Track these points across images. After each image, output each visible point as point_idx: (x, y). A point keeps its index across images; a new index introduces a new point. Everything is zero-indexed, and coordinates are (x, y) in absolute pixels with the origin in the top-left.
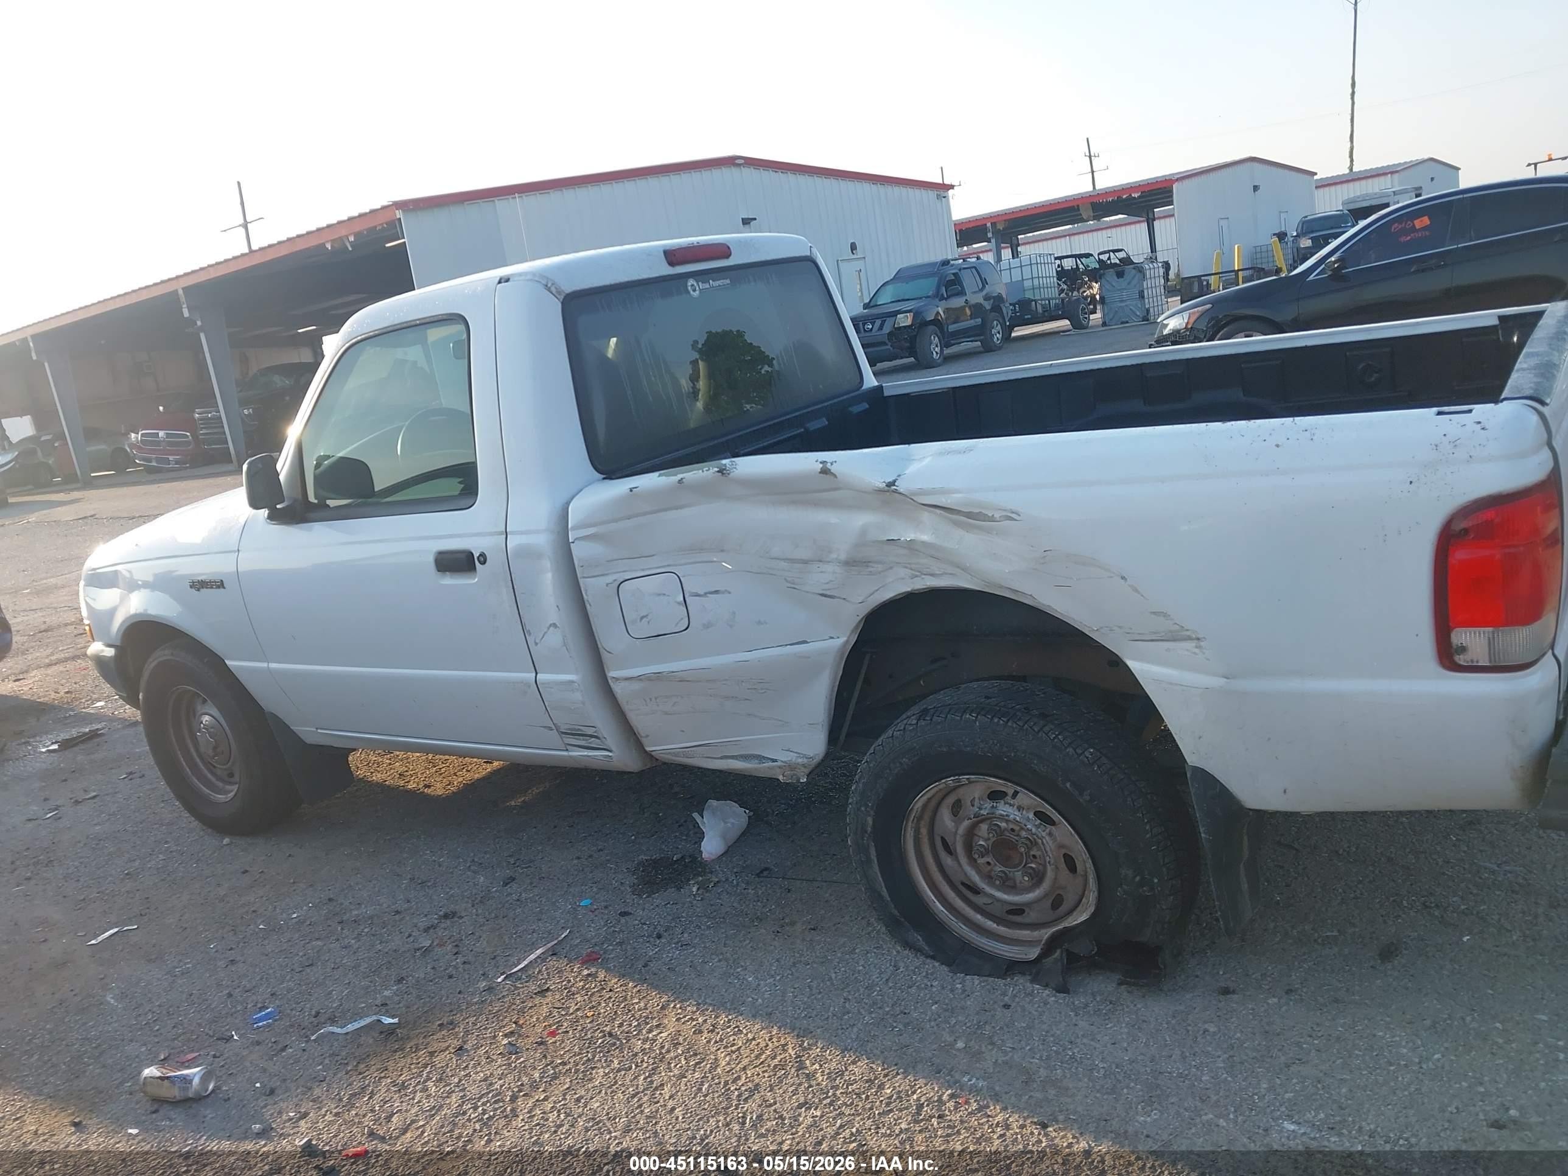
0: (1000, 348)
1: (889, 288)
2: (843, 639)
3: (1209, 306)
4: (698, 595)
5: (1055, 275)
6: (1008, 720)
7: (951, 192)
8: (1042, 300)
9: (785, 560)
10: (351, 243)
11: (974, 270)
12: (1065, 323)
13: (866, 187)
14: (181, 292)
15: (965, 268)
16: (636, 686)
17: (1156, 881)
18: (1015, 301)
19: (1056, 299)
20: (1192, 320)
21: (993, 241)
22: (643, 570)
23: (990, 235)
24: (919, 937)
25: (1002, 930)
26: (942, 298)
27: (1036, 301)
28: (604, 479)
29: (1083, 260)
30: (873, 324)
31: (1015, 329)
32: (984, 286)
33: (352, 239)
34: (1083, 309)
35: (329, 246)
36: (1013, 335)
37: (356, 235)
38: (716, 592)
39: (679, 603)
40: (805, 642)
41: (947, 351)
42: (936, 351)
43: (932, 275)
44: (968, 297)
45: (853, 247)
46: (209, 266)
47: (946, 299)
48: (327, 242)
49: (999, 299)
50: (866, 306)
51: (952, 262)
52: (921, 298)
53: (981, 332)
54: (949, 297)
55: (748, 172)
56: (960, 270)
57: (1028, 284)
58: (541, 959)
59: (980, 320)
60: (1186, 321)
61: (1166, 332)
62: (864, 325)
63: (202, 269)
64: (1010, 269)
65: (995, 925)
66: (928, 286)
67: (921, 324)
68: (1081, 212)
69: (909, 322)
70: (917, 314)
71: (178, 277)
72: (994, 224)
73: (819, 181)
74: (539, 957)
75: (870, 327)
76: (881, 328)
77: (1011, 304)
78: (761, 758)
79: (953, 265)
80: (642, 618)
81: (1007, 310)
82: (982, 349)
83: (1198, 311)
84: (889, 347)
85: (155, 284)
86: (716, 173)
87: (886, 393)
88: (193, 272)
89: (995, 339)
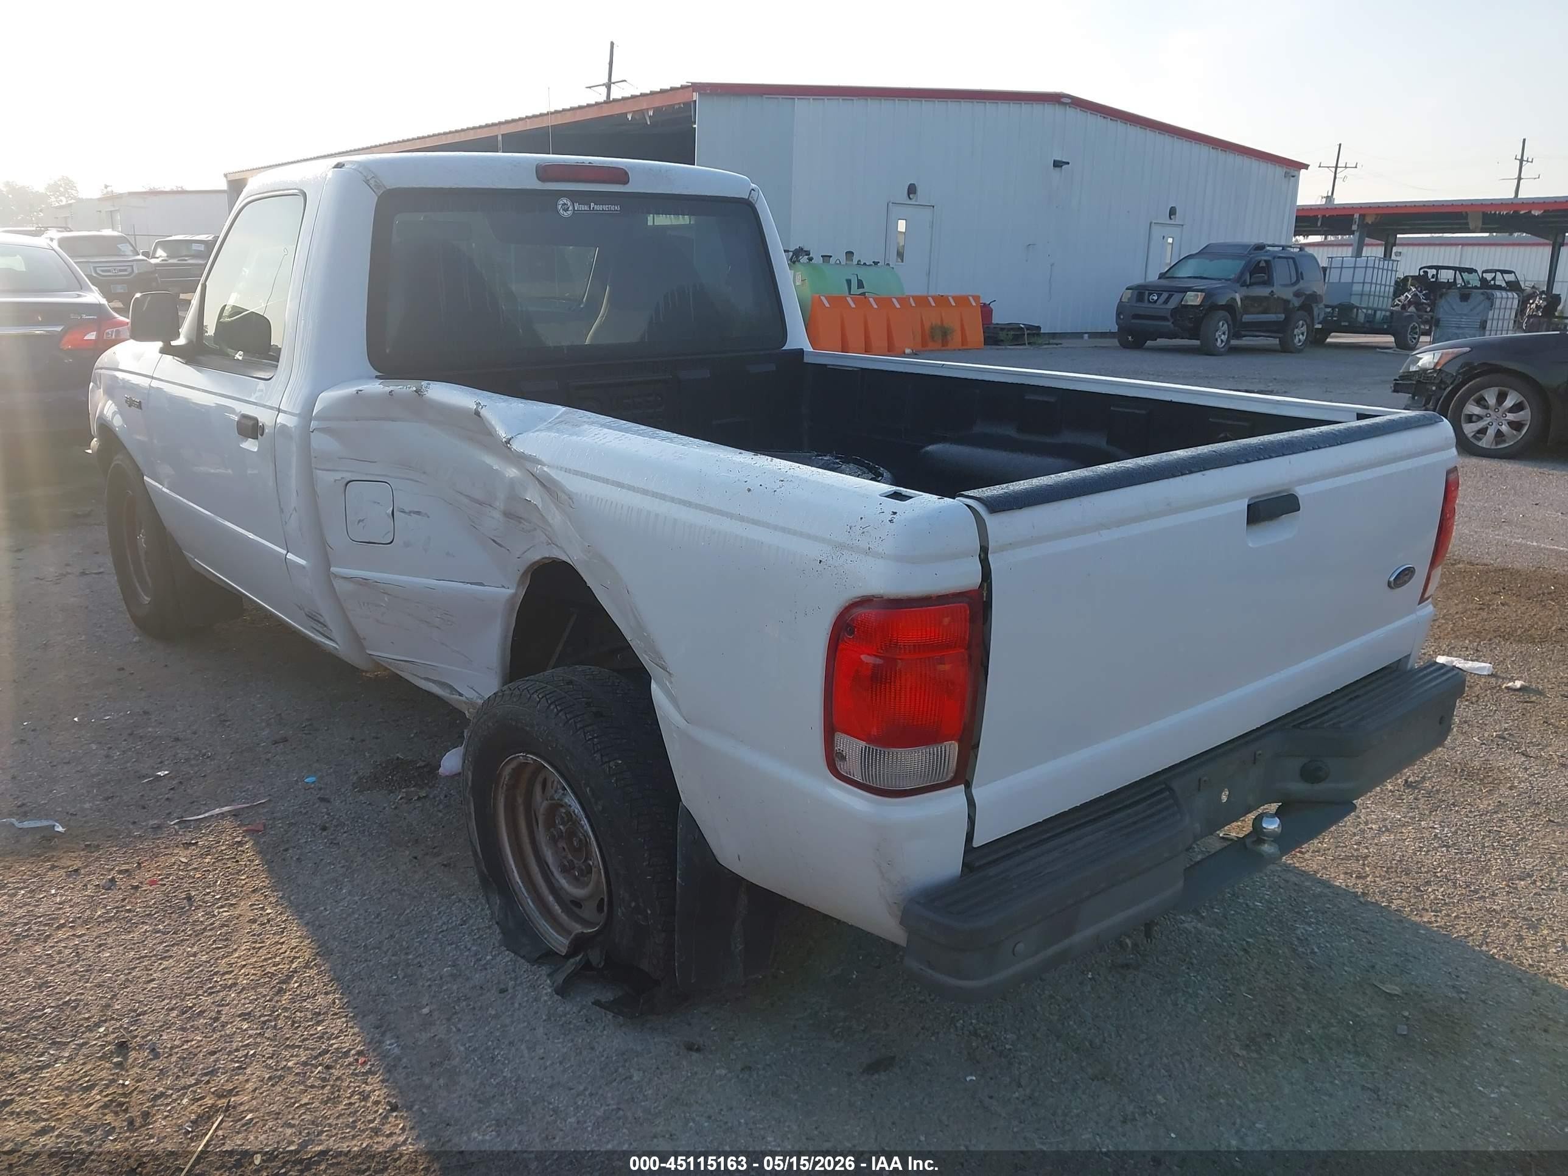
0: (1299, 351)
1: (1192, 262)
2: (511, 591)
3: (1468, 349)
4: (403, 512)
5: (1393, 283)
6: (561, 710)
7: (1303, 171)
8: (1367, 308)
9: (468, 496)
10: (650, 117)
11: (1291, 261)
12: (1390, 339)
13: (1205, 150)
14: (500, 138)
15: (1280, 257)
16: (349, 587)
17: (649, 912)
18: (1335, 303)
19: (1386, 310)
20: (1443, 362)
21: (1357, 234)
22: (367, 474)
23: (1354, 227)
24: (498, 902)
25: (564, 918)
26: (1244, 284)
27: (1358, 308)
28: (377, 377)
29: (1465, 275)
30: (1159, 295)
31: (1332, 334)
32: (1297, 281)
33: (651, 113)
34: (1414, 328)
35: (629, 117)
36: (1329, 340)
37: (657, 110)
38: (418, 513)
39: (388, 515)
40: (481, 584)
41: (1234, 342)
42: (1221, 338)
43: (1239, 257)
44: (1274, 289)
45: (1172, 212)
46: (527, 117)
47: (1248, 286)
48: (630, 112)
49: (1314, 298)
50: (1162, 276)
51: (1268, 248)
52: (1220, 280)
53: (1282, 329)
54: (1251, 284)
55: (1072, 113)
56: (1274, 258)
57: (1357, 288)
58: (223, 815)
59: (1283, 316)
60: (1436, 361)
61: (1413, 369)
62: (1150, 294)
63: (521, 119)
64: (1342, 268)
65: (560, 911)
66: (1232, 268)
67: (1210, 307)
68: (1469, 220)
69: (1198, 302)
70: (1209, 294)
71: (500, 123)
72: (1363, 216)
73: (1150, 135)
74: (222, 814)
75: (1155, 298)
76: (1166, 302)
77: (1327, 306)
78: (453, 689)
79: (1267, 251)
80: (359, 522)
81: (1320, 312)
82: (1279, 347)
83: (1453, 353)
84: (1169, 323)
85: (481, 127)
86: (1038, 108)
87: (806, 359)
88: (513, 121)
89: (1297, 339)
